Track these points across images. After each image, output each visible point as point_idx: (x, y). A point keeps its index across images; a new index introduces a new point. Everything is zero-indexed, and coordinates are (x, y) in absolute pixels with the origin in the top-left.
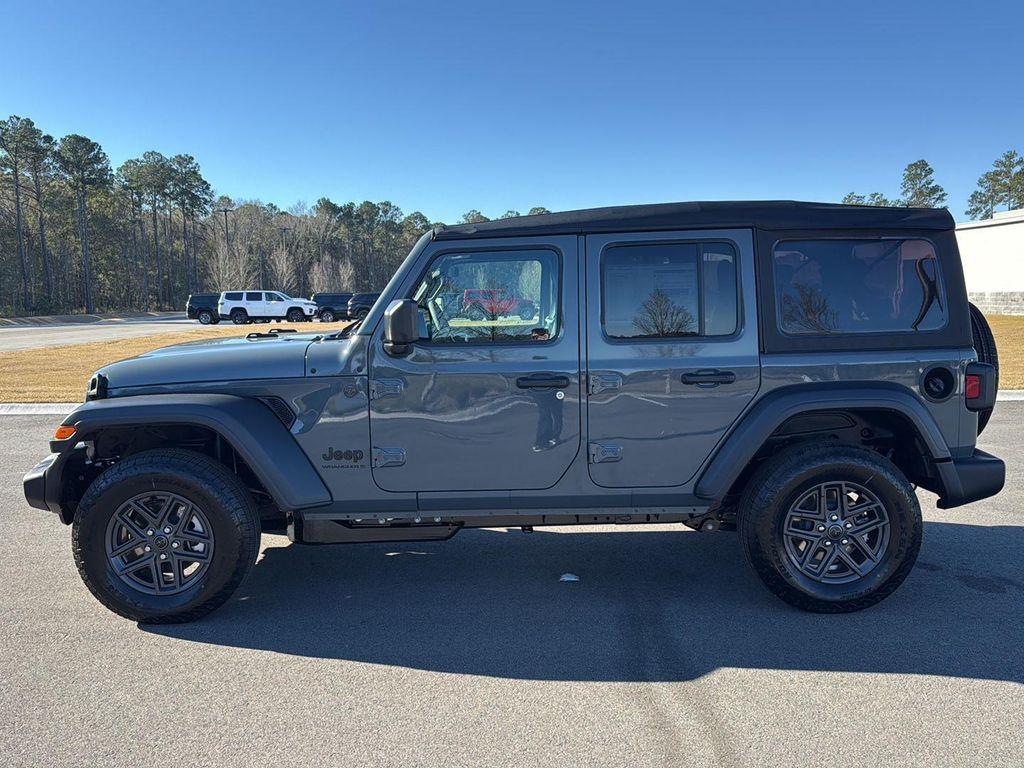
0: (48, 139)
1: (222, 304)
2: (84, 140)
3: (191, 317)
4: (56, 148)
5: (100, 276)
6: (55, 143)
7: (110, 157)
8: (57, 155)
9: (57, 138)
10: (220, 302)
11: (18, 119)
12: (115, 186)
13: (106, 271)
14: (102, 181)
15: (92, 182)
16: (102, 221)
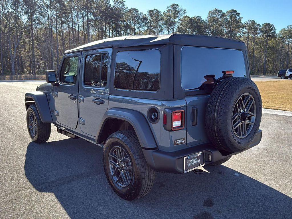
0: (259, 25)
1: (287, 73)
2: (269, 24)
3: (278, 77)
4: (260, 27)
5: (269, 64)
6: (260, 26)
7: (276, 28)
8: (260, 29)
9: (261, 25)
10: (287, 72)
11: (251, 20)
12: (277, 37)
13: (271, 63)
14: (273, 36)
15: (270, 36)
16: (272, 48)
